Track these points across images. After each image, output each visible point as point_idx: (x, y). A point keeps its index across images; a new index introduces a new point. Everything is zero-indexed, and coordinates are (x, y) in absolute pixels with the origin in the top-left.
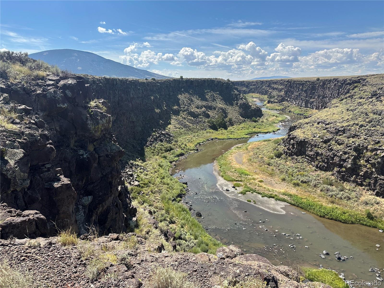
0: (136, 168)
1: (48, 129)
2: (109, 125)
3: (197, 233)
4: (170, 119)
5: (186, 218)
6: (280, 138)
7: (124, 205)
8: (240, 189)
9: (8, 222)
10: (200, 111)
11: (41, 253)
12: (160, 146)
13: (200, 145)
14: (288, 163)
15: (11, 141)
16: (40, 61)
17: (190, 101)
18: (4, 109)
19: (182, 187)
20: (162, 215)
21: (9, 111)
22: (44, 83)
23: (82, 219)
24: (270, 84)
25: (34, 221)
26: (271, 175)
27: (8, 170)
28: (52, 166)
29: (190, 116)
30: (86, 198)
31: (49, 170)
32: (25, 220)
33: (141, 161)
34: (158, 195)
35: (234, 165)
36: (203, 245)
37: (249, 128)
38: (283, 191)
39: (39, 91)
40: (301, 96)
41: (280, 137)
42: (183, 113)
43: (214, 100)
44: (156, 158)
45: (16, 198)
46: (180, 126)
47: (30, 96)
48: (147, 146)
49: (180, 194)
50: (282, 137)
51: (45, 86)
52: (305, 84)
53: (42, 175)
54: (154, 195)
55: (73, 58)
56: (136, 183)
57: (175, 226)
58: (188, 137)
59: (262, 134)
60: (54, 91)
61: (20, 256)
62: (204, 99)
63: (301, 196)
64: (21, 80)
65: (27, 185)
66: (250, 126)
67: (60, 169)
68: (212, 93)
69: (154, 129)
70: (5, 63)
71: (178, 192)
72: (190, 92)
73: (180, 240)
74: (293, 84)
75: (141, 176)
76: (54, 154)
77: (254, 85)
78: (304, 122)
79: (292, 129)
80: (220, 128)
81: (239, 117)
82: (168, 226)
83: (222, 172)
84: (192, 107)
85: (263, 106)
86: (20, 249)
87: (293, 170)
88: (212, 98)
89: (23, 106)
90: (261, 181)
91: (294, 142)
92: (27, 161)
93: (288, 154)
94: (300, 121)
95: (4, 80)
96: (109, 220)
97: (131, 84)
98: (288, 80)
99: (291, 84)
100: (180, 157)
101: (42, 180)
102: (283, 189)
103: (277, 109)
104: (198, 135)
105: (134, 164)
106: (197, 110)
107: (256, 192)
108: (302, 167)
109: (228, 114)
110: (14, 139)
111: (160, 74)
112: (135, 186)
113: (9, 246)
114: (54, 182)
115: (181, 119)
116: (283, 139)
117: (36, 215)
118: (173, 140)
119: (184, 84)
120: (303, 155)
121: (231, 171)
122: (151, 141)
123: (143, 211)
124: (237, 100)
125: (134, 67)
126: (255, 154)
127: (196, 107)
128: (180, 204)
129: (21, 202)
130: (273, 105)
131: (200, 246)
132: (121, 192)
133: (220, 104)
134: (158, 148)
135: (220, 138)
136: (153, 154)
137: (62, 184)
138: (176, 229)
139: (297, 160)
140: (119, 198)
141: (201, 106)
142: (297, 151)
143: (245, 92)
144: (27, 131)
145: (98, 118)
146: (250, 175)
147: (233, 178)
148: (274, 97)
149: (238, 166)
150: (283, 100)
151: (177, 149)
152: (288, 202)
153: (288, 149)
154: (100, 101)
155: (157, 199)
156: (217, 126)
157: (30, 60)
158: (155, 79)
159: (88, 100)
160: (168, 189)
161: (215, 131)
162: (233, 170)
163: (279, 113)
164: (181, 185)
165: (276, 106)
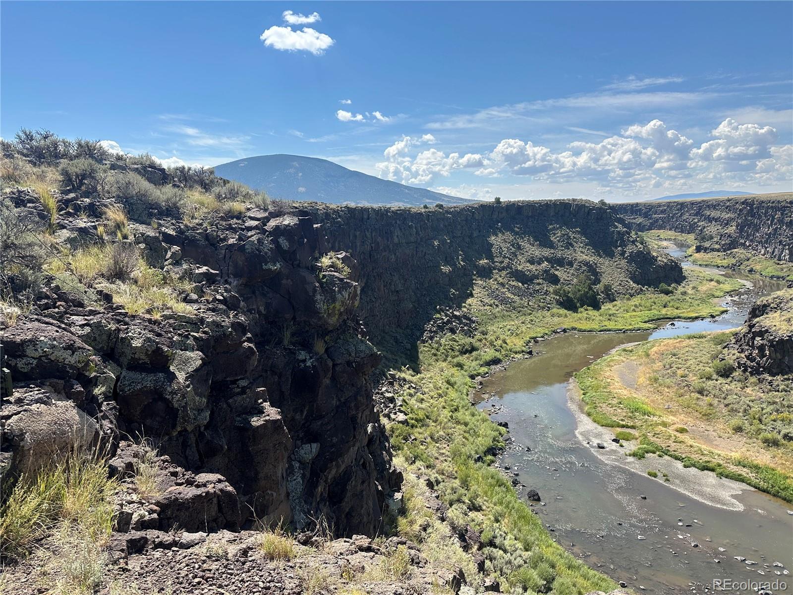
0: (401, 385)
1: (245, 310)
2: (353, 303)
3: (529, 535)
4: (471, 284)
5: (506, 500)
6: (727, 331)
7: (377, 465)
8: (631, 446)
9: (171, 498)
10: (536, 270)
11: (228, 574)
12: (450, 342)
13: (536, 342)
14: (748, 390)
15: (182, 337)
16: (235, 184)
17: (513, 247)
18: (172, 274)
19: (496, 433)
20: (454, 491)
21: (180, 279)
22: (241, 225)
23: (298, 490)
24: (700, 208)
25: (215, 496)
26: (707, 417)
27: (174, 393)
28: (250, 383)
29: (513, 279)
30: (307, 447)
31: (243, 391)
32: (200, 495)
33: (410, 372)
34: (446, 446)
35: (617, 391)
36: (544, 566)
37: (653, 307)
38: (736, 455)
39: (232, 240)
40: (780, 235)
41: (729, 330)
42: (500, 273)
43: (569, 245)
44: (440, 366)
45: (185, 445)
46: (492, 301)
47: (216, 250)
48: (424, 342)
49: (492, 448)
50: (734, 330)
51: (243, 230)
52: (788, 207)
53: (230, 401)
54: (437, 445)
55: (292, 171)
56: (401, 417)
57: (482, 517)
58: (510, 324)
59: (683, 320)
60: (259, 240)
61: (192, 575)
62: (545, 242)
63: (783, 471)
64: (203, 220)
65: (205, 422)
66: (655, 303)
67: (263, 389)
68: (565, 230)
69: (438, 307)
70: (176, 189)
71: (489, 442)
72: (516, 229)
73: (492, 549)
74: (758, 208)
75: (411, 402)
76: (254, 361)
77: (663, 212)
78: (787, 296)
79: (758, 311)
80: (582, 307)
81: (627, 281)
82: (466, 515)
83: (587, 404)
84: (518, 260)
85: (686, 257)
86: (191, 561)
87: (763, 409)
88: (563, 241)
89: (204, 269)
90: (682, 431)
91: (765, 342)
92: (207, 374)
93: (750, 370)
94: (779, 293)
95: (174, 221)
96: (349, 494)
97: (395, 217)
98: (746, 200)
99: (752, 209)
100: (493, 367)
101: (231, 411)
102: (737, 451)
103: (720, 265)
104: (532, 321)
105: (397, 377)
106: (531, 267)
107: (671, 456)
108: (784, 403)
109: (601, 275)
110: (187, 331)
111: (453, 194)
112: (399, 422)
113: (173, 551)
114: (252, 415)
115: (494, 286)
116: (737, 334)
117: (219, 484)
118: (477, 329)
119: (502, 213)
120: (787, 374)
121: (609, 404)
122: (431, 331)
123: (416, 481)
124: (624, 244)
125: (403, 183)
126: (668, 367)
127: (529, 261)
128: (491, 469)
129: (193, 453)
130: (709, 255)
131: (536, 566)
132: (373, 436)
133: (583, 254)
134: (445, 345)
135: (584, 328)
136: (435, 357)
137: (266, 421)
138: (483, 523)
139: (771, 385)
140: (368, 449)
141: (540, 258)
142: (771, 365)
143: (641, 228)
144: (210, 317)
145: (335, 290)
146: (654, 415)
147: (614, 418)
148: (711, 238)
149: (625, 393)
150: (733, 244)
151: (486, 350)
152: (749, 484)
153: (747, 357)
154: (339, 256)
155: (443, 454)
156: (576, 301)
157: (217, 181)
158: (442, 206)
159: (317, 255)
160: (467, 435)
161: (570, 312)
162: (613, 402)
163: (724, 273)
164: (493, 428)
165: (718, 258)
